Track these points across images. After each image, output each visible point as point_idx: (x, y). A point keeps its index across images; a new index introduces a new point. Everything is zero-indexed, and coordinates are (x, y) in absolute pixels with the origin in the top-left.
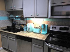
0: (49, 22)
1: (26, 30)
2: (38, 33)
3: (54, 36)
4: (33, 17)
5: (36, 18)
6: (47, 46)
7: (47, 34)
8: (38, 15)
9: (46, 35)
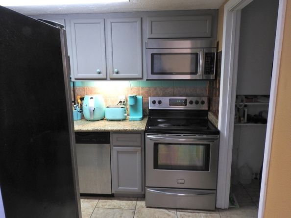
0: (142, 88)
1: (79, 118)
2: (119, 120)
3: (159, 120)
4: (105, 77)
5: (112, 79)
6: (151, 140)
7: (142, 119)
8: (117, 73)
9: (142, 121)
